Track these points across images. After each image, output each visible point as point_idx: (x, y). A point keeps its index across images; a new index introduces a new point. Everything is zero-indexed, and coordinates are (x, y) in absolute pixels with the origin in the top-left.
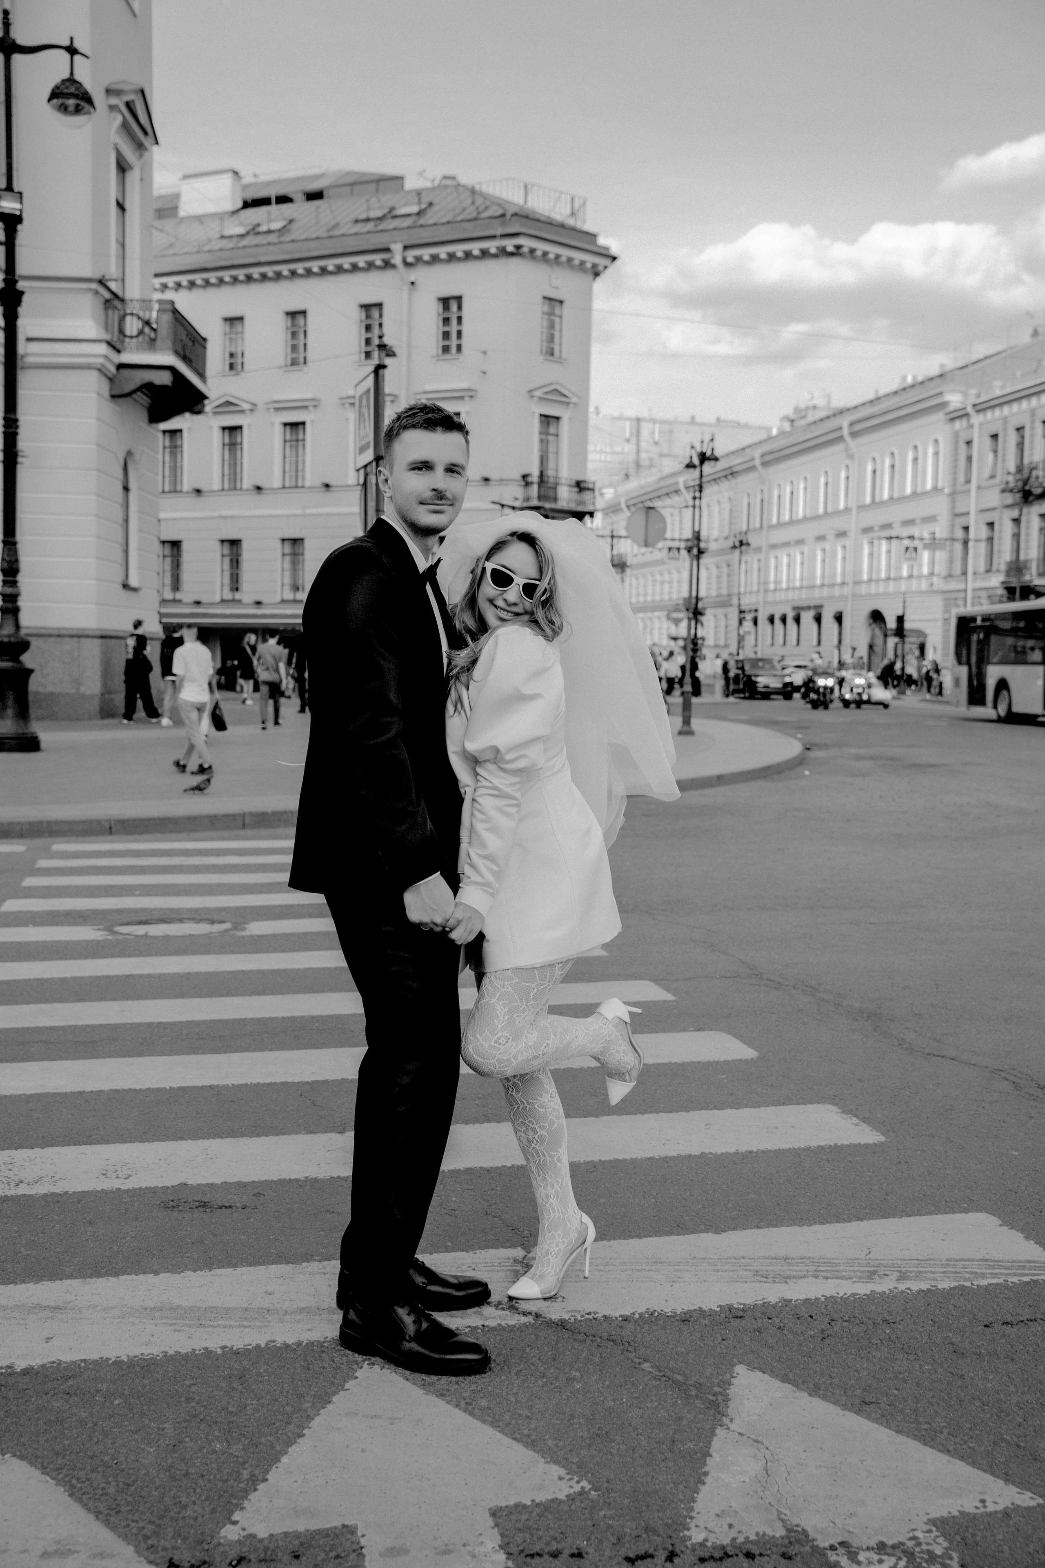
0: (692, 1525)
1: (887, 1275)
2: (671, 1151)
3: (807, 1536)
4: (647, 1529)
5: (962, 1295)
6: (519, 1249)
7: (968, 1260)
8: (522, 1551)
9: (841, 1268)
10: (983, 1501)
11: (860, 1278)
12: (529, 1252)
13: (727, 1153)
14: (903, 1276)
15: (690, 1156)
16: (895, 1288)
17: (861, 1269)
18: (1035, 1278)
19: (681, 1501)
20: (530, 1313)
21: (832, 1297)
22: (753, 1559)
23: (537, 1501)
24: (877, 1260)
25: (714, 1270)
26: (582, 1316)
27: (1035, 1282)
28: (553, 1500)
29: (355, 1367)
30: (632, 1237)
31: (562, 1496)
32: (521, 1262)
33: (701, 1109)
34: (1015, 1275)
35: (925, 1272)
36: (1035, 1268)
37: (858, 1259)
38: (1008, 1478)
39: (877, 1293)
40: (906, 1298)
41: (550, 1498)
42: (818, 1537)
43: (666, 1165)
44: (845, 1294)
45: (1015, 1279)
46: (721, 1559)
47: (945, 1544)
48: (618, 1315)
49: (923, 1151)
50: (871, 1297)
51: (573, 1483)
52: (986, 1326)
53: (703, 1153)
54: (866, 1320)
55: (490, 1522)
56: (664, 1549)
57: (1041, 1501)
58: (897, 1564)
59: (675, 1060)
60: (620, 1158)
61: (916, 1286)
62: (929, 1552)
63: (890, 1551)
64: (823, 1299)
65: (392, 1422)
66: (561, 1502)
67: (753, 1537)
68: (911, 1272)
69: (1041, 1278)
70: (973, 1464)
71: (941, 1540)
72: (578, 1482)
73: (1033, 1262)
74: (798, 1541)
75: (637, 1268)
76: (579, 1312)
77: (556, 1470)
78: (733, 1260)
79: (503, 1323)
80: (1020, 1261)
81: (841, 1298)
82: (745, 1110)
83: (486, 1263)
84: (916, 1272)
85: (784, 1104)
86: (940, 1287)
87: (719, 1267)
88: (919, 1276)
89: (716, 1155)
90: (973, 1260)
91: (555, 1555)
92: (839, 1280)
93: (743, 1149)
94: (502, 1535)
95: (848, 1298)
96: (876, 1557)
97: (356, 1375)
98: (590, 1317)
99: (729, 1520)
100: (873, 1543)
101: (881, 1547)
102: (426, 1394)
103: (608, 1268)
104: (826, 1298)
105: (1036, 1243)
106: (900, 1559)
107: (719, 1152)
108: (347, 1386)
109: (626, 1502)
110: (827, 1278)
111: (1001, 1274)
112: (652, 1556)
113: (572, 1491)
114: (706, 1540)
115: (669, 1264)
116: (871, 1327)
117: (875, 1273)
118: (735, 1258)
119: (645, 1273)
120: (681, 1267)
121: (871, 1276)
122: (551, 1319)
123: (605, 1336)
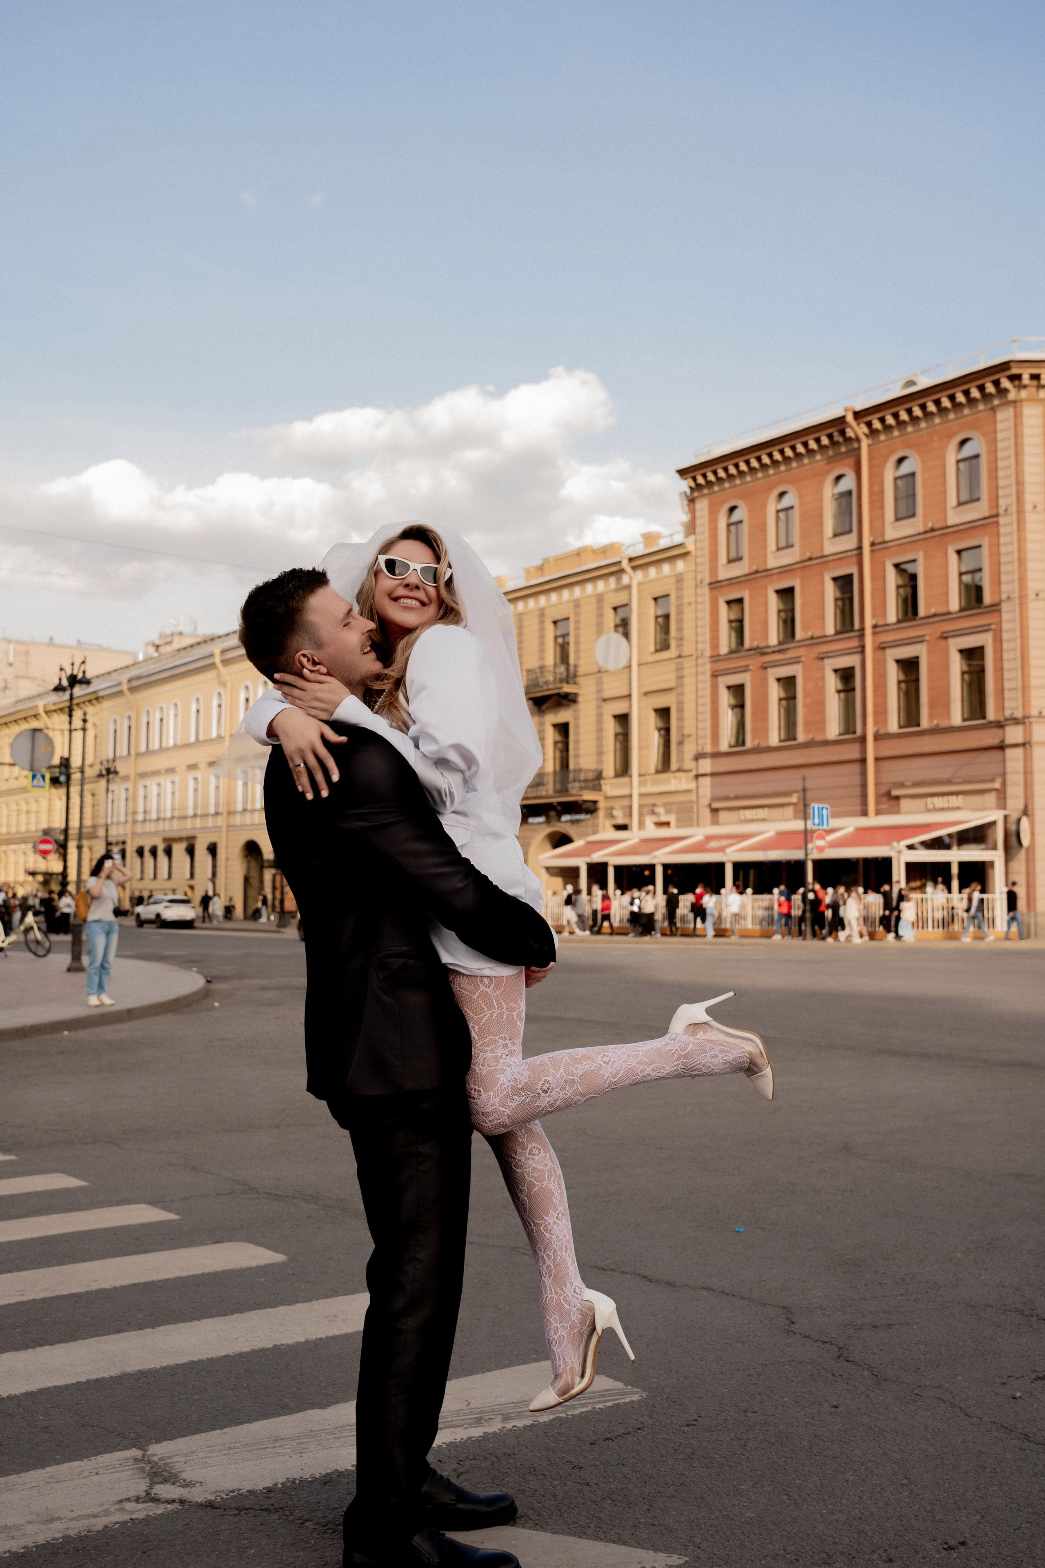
1: (492, 1419)
2: (245, 1347)
5: (562, 1425)
6: (134, 1449)
11: (470, 1424)
12: (146, 1451)
14: (506, 1418)
16: (503, 1428)
17: (468, 1417)
18: (616, 1402)
20: (173, 1501)
21: (451, 1443)
24: (478, 1408)
25: (335, 1438)
26: (227, 1495)
27: (617, 1405)
30: (243, 1423)
32: (141, 1461)
33: (255, 1309)
34: (599, 1402)
36: (614, 1395)
37: (462, 1410)
38: (656, 1549)
39: (490, 1434)
40: (516, 1433)
43: (244, 1360)
44: (462, 1439)
45: (600, 1406)
48: (260, 1488)
50: (486, 1437)
52: (591, 1444)
53: (275, 1346)
54: (488, 1456)
57: (687, 1559)
59: (206, 1270)
60: (196, 1359)
61: (520, 1423)
64: (444, 1446)
68: (512, 1413)
69: (621, 1401)
70: (624, 1543)
73: (610, 1389)
75: (261, 1447)
76: (223, 1491)
78: (348, 1428)
79: (151, 1513)
80: (599, 1392)
81: (459, 1442)
82: (298, 1305)
83: (107, 1466)
84: (516, 1413)
85: (332, 1296)
86: (541, 1421)
87: (338, 1435)
88: (519, 1415)
89: (288, 1345)
92: (452, 1429)
93: (313, 1337)
95: (467, 1441)
98: (235, 1494)
103: (232, 1451)
104: (447, 1445)
105: (606, 1376)
111: (588, 1403)
115: (290, 1439)
116: (495, 1460)
117: (480, 1418)
118: (349, 1426)
119: (271, 1450)
120: (303, 1440)
121: (479, 1421)
122: (197, 1502)
123: (257, 1507)
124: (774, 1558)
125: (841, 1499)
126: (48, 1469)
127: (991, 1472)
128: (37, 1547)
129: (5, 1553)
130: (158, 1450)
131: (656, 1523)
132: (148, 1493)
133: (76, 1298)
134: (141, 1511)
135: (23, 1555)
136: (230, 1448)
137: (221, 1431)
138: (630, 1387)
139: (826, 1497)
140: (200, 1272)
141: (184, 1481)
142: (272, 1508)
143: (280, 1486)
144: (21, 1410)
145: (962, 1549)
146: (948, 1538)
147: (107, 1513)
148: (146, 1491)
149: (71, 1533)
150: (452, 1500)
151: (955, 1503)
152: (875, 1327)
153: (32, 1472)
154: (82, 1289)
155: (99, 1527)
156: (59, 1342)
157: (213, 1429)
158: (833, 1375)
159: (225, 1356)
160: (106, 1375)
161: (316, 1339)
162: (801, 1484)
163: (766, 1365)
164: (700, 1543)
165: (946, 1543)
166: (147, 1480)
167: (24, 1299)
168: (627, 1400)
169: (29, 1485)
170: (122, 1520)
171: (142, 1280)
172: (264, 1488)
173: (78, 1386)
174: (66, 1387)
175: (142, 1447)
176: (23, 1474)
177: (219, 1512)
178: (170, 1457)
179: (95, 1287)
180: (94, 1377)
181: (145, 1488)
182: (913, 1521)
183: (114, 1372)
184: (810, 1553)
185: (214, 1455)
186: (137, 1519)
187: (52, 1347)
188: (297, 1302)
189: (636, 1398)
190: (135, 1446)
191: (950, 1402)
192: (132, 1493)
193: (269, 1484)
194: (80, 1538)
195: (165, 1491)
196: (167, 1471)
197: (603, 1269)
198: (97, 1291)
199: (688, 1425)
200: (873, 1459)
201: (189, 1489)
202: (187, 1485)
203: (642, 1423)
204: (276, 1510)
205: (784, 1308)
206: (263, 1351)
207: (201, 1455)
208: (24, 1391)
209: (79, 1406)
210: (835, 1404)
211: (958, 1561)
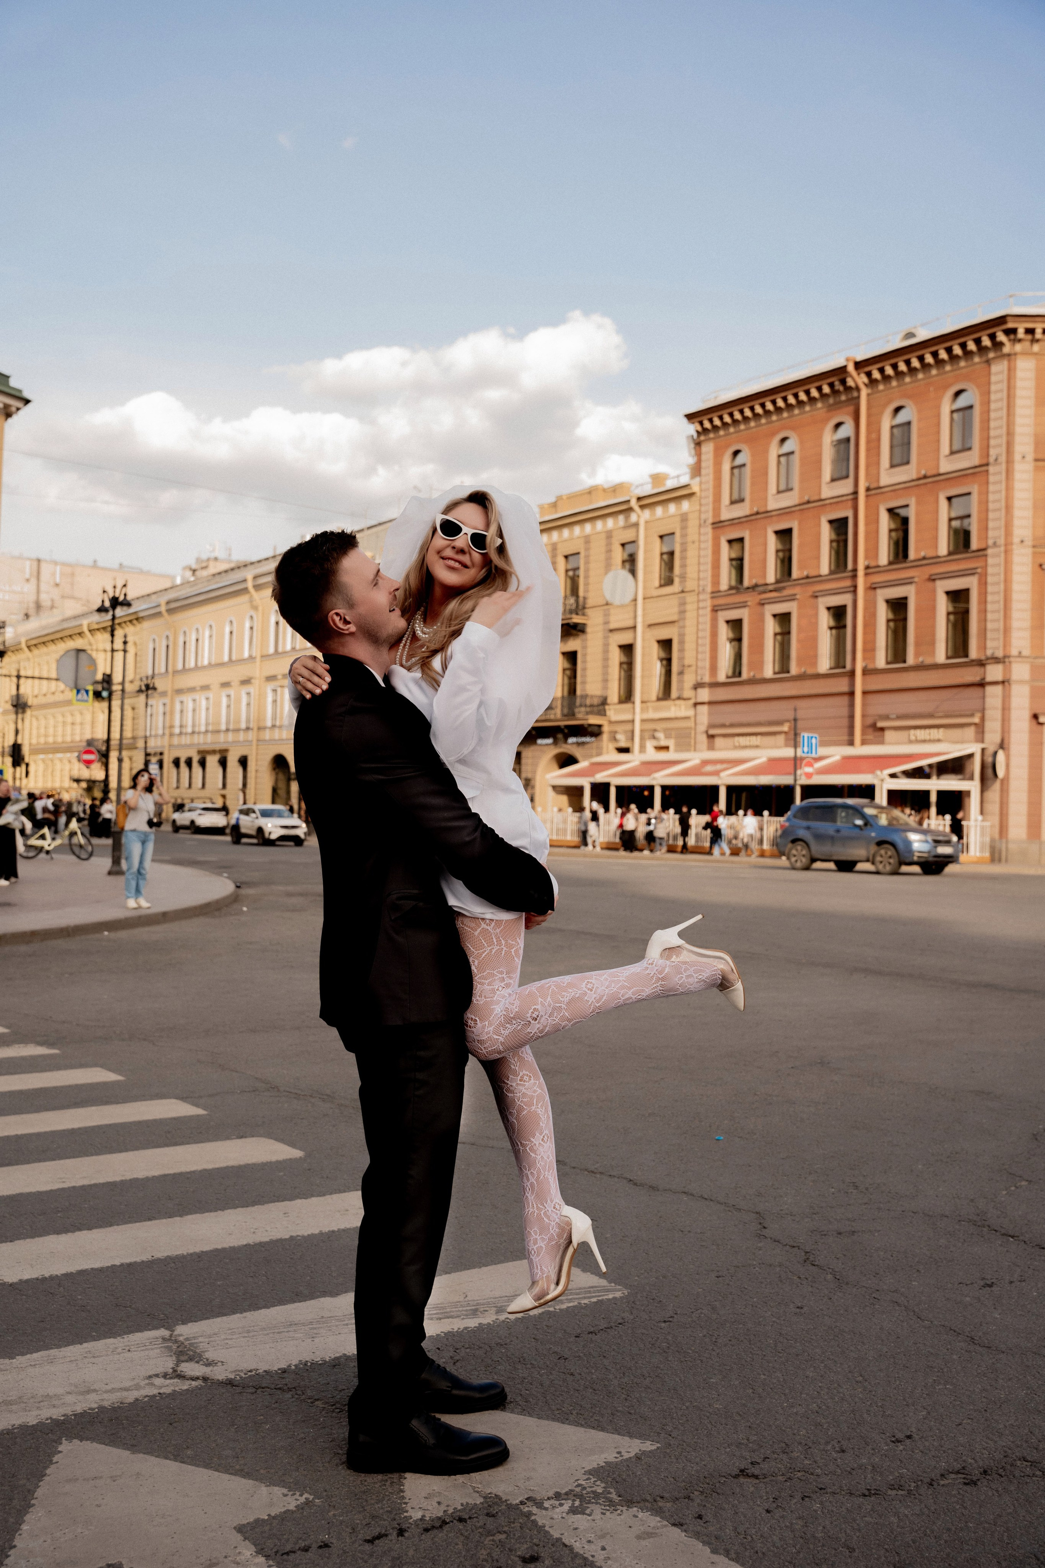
0: (408, 1508)
1: (487, 1311)
2: (263, 1237)
3: (500, 1499)
4: (373, 1517)
5: (550, 1318)
6: (162, 1329)
8: (277, 1552)
9: (448, 1310)
10: (619, 1453)
11: (468, 1315)
12: (173, 1331)
13: (312, 1234)
16: (497, 1319)
17: (464, 1309)
18: (600, 1298)
19: (392, 1493)
20: (198, 1378)
21: (449, 1332)
22: (466, 1522)
23: (273, 1514)
24: (474, 1300)
25: (344, 1325)
26: (246, 1374)
27: (601, 1301)
28: (285, 1512)
29: (54, 1444)
30: (261, 1308)
31: (292, 1507)
32: (168, 1340)
33: (274, 1202)
34: (585, 1298)
36: (599, 1291)
37: (459, 1302)
38: (631, 1436)
39: (484, 1325)
40: (509, 1325)
41: (283, 1510)
42: (509, 1497)
43: (263, 1249)
44: (459, 1329)
45: (586, 1301)
46: (441, 1527)
47: (603, 1485)
48: (276, 1369)
50: (481, 1327)
51: (297, 1496)
52: (576, 1337)
53: (291, 1237)
54: (483, 1345)
55: (239, 1537)
56: (393, 1528)
57: (659, 1445)
58: (573, 1504)
59: (231, 1163)
60: (219, 1247)
62: (594, 1492)
63: (566, 1497)
64: (443, 1334)
65: (114, 1479)
66: (292, 1512)
67: (460, 1507)
69: (606, 1297)
70: (603, 1430)
71: (598, 1483)
72: (301, 1495)
73: (596, 1287)
74: (495, 1503)
75: (277, 1331)
76: (242, 1371)
77: (278, 1491)
79: (177, 1389)
80: (585, 1288)
81: (457, 1332)
82: (313, 1199)
83: (138, 1344)
85: (345, 1192)
89: (303, 1237)
91: (306, 1549)
92: (450, 1319)
93: (326, 1230)
94: (255, 1546)
95: (463, 1331)
96: (558, 1503)
97: (59, 1449)
98: (253, 1373)
99: (437, 1499)
100: (551, 1494)
101: (558, 1496)
102: (133, 1453)
103: (251, 1334)
104: (445, 1334)
105: (592, 1273)
106: (574, 1501)
107: (306, 1234)
108: (55, 1459)
109: (347, 1502)
110: (440, 1319)
111: (575, 1299)
112: (386, 1535)
113: (299, 1503)
114: (423, 1516)
115: (304, 1324)
116: (489, 1349)
117: (476, 1310)
119: (286, 1334)
120: (315, 1326)
121: (474, 1313)
122: (218, 1380)
123: (273, 1386)
124: (737, 1447)
125: (801, 1393)
126: (85, 1345)
127: (939, 1371)
128: (75, 1415)
129: (47, 1419)
130: (184, 1331)
131: (633, 1412)
132: (175, 1371)
133: (111, 1186)
134: (169, 1386)
135: (63, 1422)
136: (248, 1332)
137: (241, 1315)
138: (613, 1284)
139: (787, 1391)
140: (227, 1165)
141: (207, 1360)
142: (285, 1388)
143: (293, 1367)
144: (61, 1289)
145: (908, 1441)
146: (896, 1431)
147: (137, 1387)
148: (173, 1368)
149: (106, 1404)
150: (448, 1387)
151: (904, 1400)
152: (840, 1233)
153: (71, 1347)
154: (118, 1179)
155: (131, 1399)
156: (96, 1227)
157: (234, 1313)
158: (800, 1278)
159: (247, 1245)
160: (138, 1260)
161: (329, 1231)
162: (765, 1379)
163: (738, 1267)
164: (671, 1431)
165: (894, 1436)
166: (174, 1358)
167: (65, 1186)
168: (611, 1296)
169: (68, 1359)
170: (151, 1394)
171: (171, 1172)
172: (279, 1369)
173: (113, 1269)
174: (101, 1270)
175: (170, 1328)
176: (62, 1349)
177: (238, 1390)
178: (194, 1338)
179: (129, 1176)
180: (128, 1261)
181: (172, 1366)
182: (865, 1415)
183: (145, 1257)
184: (771, 1443)
185: (234, 1337)
186: (164, 1393)
187: (90, 1232)
188: (312, 1196)
189: (618, 1294)
190: (163, 1326)
191: (905, 1306)
192: (160, 1370)
193: (283, 1365)
194: (114, 1409)
195: (190, 1368)
196: (192, 1350)
197: (593, 1172)
198: (130, 1180)
199: (665, 1322)
200: (831, 1357)
201: (210, 1368)
202: (209, 1364)
203: (623, 1319)
204: (290, 1390)
205: (757, 1213)
206: (281, 1241)
207: (223, 1337)
208: (64, 1272)
209: (114, 1288)
210: (799, 1305)
211: (904, 1453)
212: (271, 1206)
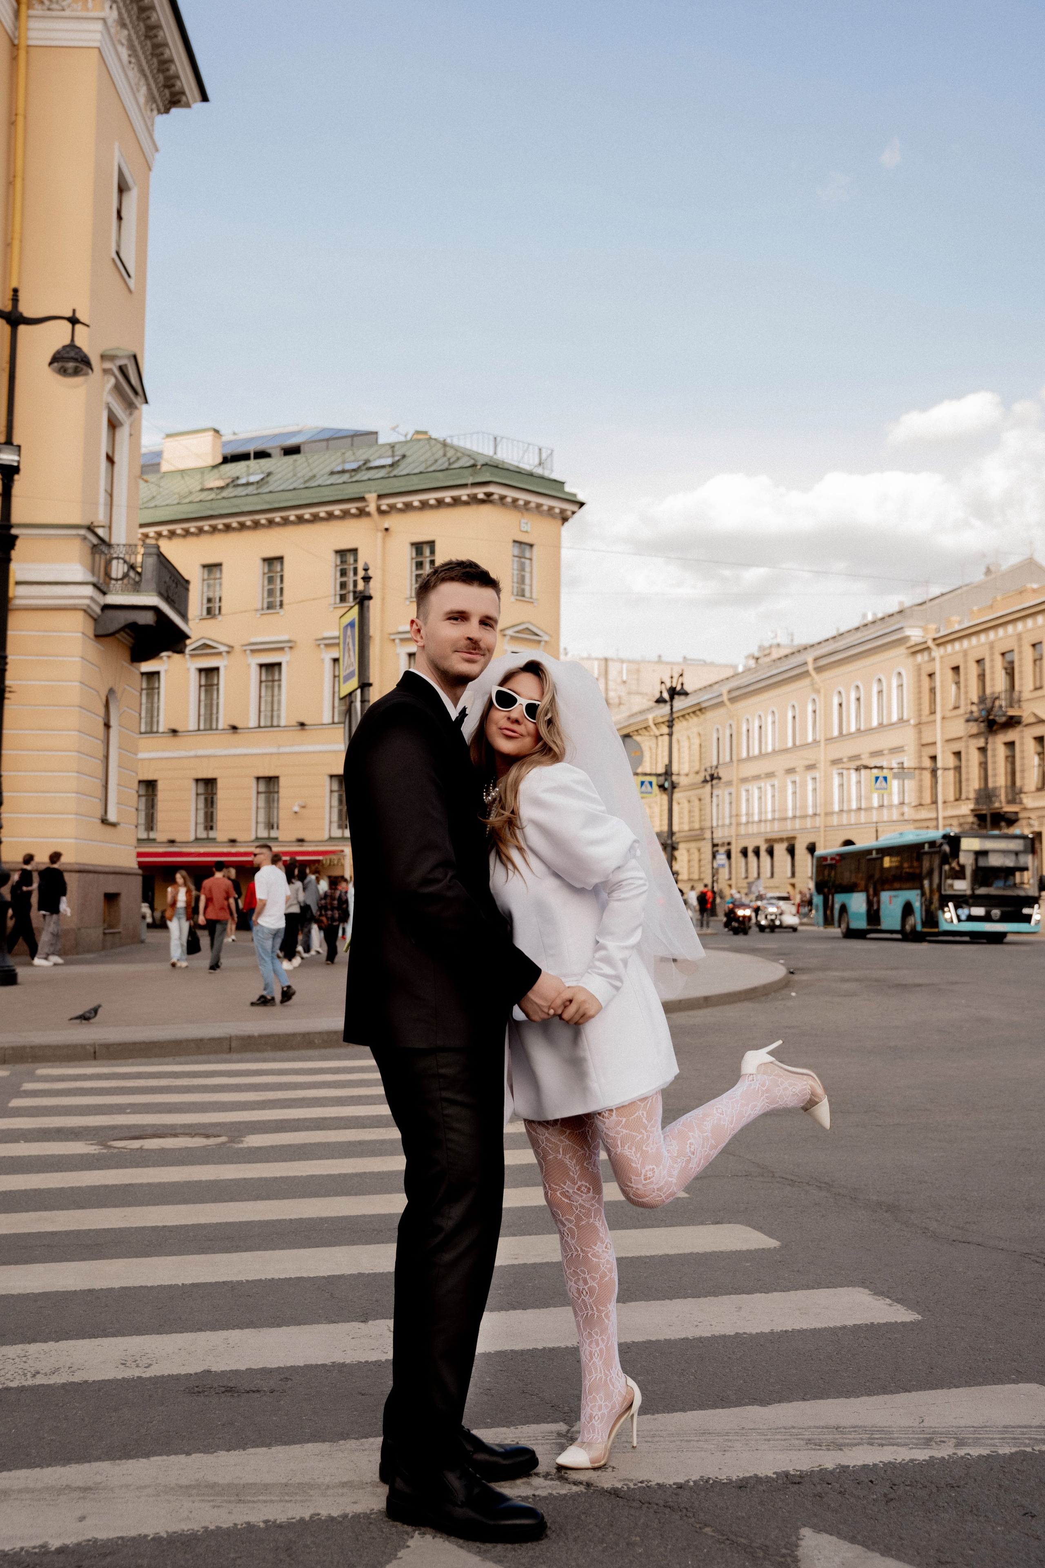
1: (944, 1442)
2: (705, 1331)
5: (1023, 1460)
6: (561, 1423)
7: (1025, 1427)
9: (896, 1435)
11: (916, 1444)
12: (572, 1427)
13: (762, 1333)
14: (961, 1443)
15: (724, 1336)
16: (954, 1454)
17: (917, 1436)
20: (581, 1483)
21: (890, 1463)
24: (931, 1427)
25: (765, 1440)
26: (635, 1485)
29: (406, 1537)
32: (565, 1436)
33: (731, 1294)
35: (983, 1438)
37: (912, 1427)
39: (937, 1459)
40: (967, 1463)
43: (701, 1345)
44: (904, 1460)
48: (671, 1483)
49: (962, 1328)
50: (931, 1462)
53: (737, 1333)
54: (928, 1484)
59: (695, 1250)
60: (654, 1339)
61: (975, 1452)
64: (881, 1465)
68: (968, 1438)
75: (686, 1438)
76: (632, 1480)
78: (783, 1430)
79: (554, 1493)
81: (900, 1463)
82: (775, 1293)
83: (529, 1437)
84: (973, 1439)
85: (813, 1288)
86: (1001, 1452)
87: (768, 1437)
88: (977, 1442)
89: (751, 1335)
90: (1031, 1427)
92: (895, 1447)
93: (778, 1328)
95: (907, 1464)
97: (408, 1544)
98: (644, 1485)
102: (483, 1560)
103: (656, 1439)
104: (885, 1464)
107: (754, 1332)
108: (400, 1555)
110: (883, 1445)
115: (719, 1434)
116: (934, 1490)
117: (931, 1439)
118: (785, 1428)
119: (695, 1443)
120: (731, 1438)
121: (927, 1442)
122: (603, 1488)
123: (661, 1503)
134: (544, 1488)
136: (654, 1436)
137: (652, 1417)
140: (689, 1251)
142: (675, 1506)
156: (533, 1307)
159: (684, 1339)
160: (563, 1345)
161: (781, 1331)
167: (516, 1262)
170: (524, 1494)
171: (630, 1255)
172: (674, 1484)
173: (533, 1353)
174: (522, 1353)
175: (569, 1422)
177: (621, 1502)
180: (551, 1346)
186: (539, 1496)
190: (564, 1420)
193: (681, 1480)
204: (679, 1510)
209: (527, 1373)
212: (726, 1298)
